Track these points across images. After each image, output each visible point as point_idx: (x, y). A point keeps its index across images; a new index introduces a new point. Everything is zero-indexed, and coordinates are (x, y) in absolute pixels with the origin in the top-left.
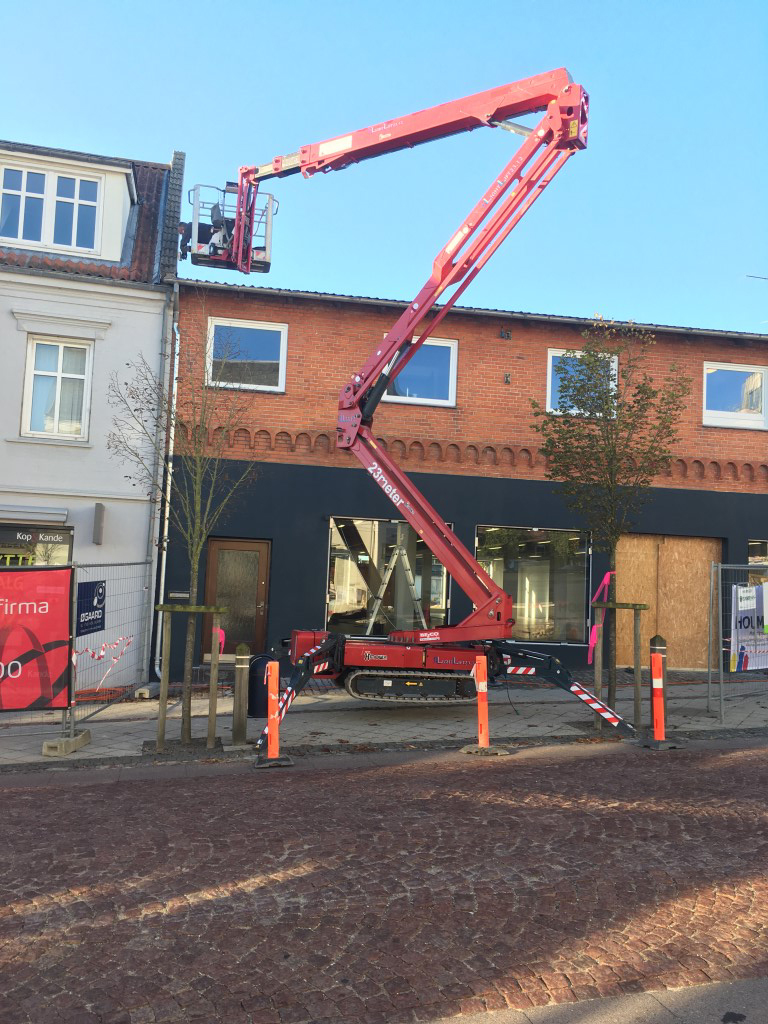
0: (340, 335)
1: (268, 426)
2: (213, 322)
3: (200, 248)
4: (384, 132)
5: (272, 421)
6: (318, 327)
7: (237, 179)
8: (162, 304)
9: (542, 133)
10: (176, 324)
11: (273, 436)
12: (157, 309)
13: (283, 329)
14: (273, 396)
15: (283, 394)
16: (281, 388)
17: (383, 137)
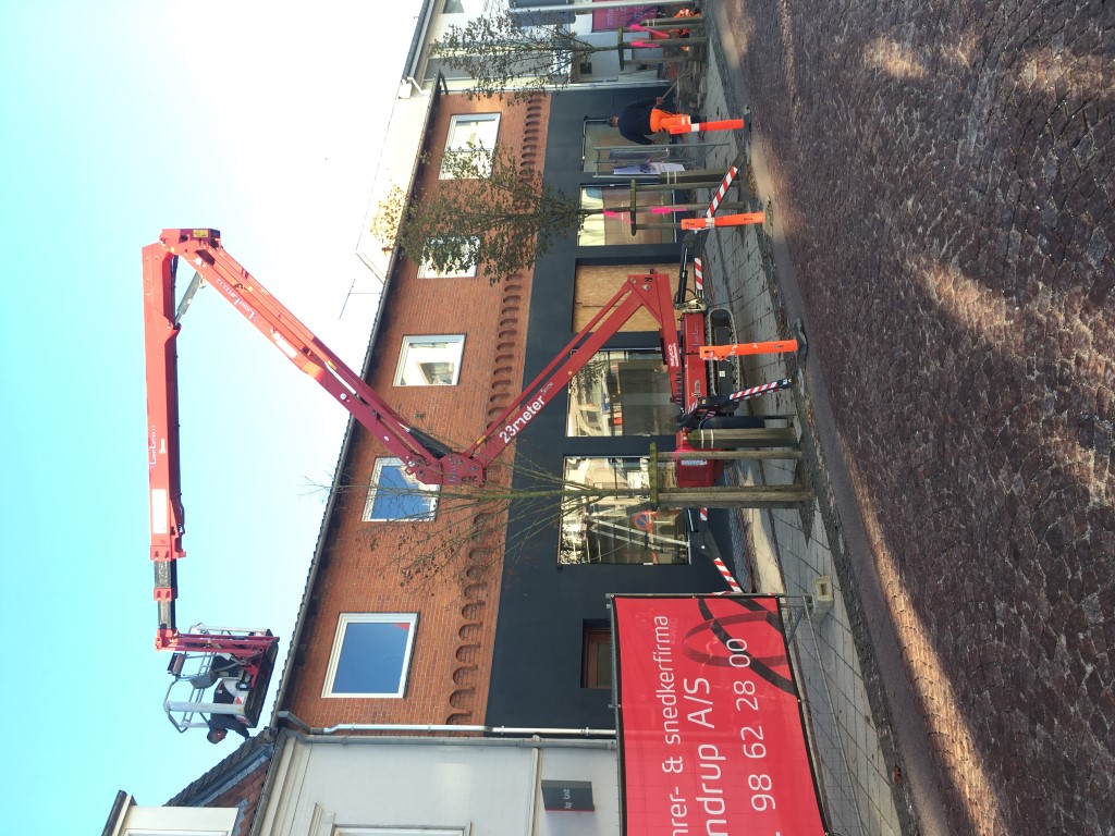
0: (358, 563)
1: (455, 628)
2: (328, 692)
3: (239, 702)
4: (159, 447)
5: (449, 624)
6: (347, 582)
7: (168, 653)
8: (300, 746)
9: (199, 260)
10: (326, 730)
11: (466, 622)
12: (305, 751)
13: (345, 620)
14: (421, 623)
15: (419, 614)
16: (412, 619)
17: (164, 450)
